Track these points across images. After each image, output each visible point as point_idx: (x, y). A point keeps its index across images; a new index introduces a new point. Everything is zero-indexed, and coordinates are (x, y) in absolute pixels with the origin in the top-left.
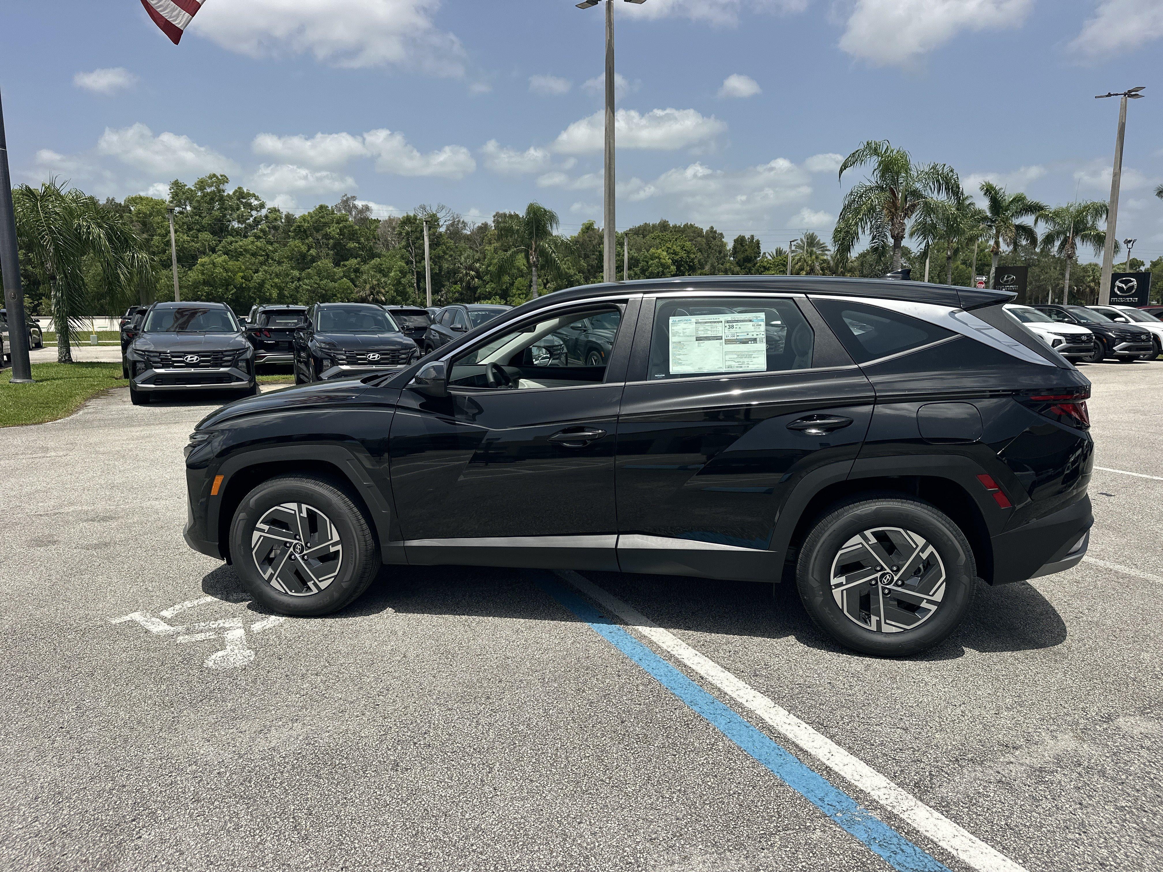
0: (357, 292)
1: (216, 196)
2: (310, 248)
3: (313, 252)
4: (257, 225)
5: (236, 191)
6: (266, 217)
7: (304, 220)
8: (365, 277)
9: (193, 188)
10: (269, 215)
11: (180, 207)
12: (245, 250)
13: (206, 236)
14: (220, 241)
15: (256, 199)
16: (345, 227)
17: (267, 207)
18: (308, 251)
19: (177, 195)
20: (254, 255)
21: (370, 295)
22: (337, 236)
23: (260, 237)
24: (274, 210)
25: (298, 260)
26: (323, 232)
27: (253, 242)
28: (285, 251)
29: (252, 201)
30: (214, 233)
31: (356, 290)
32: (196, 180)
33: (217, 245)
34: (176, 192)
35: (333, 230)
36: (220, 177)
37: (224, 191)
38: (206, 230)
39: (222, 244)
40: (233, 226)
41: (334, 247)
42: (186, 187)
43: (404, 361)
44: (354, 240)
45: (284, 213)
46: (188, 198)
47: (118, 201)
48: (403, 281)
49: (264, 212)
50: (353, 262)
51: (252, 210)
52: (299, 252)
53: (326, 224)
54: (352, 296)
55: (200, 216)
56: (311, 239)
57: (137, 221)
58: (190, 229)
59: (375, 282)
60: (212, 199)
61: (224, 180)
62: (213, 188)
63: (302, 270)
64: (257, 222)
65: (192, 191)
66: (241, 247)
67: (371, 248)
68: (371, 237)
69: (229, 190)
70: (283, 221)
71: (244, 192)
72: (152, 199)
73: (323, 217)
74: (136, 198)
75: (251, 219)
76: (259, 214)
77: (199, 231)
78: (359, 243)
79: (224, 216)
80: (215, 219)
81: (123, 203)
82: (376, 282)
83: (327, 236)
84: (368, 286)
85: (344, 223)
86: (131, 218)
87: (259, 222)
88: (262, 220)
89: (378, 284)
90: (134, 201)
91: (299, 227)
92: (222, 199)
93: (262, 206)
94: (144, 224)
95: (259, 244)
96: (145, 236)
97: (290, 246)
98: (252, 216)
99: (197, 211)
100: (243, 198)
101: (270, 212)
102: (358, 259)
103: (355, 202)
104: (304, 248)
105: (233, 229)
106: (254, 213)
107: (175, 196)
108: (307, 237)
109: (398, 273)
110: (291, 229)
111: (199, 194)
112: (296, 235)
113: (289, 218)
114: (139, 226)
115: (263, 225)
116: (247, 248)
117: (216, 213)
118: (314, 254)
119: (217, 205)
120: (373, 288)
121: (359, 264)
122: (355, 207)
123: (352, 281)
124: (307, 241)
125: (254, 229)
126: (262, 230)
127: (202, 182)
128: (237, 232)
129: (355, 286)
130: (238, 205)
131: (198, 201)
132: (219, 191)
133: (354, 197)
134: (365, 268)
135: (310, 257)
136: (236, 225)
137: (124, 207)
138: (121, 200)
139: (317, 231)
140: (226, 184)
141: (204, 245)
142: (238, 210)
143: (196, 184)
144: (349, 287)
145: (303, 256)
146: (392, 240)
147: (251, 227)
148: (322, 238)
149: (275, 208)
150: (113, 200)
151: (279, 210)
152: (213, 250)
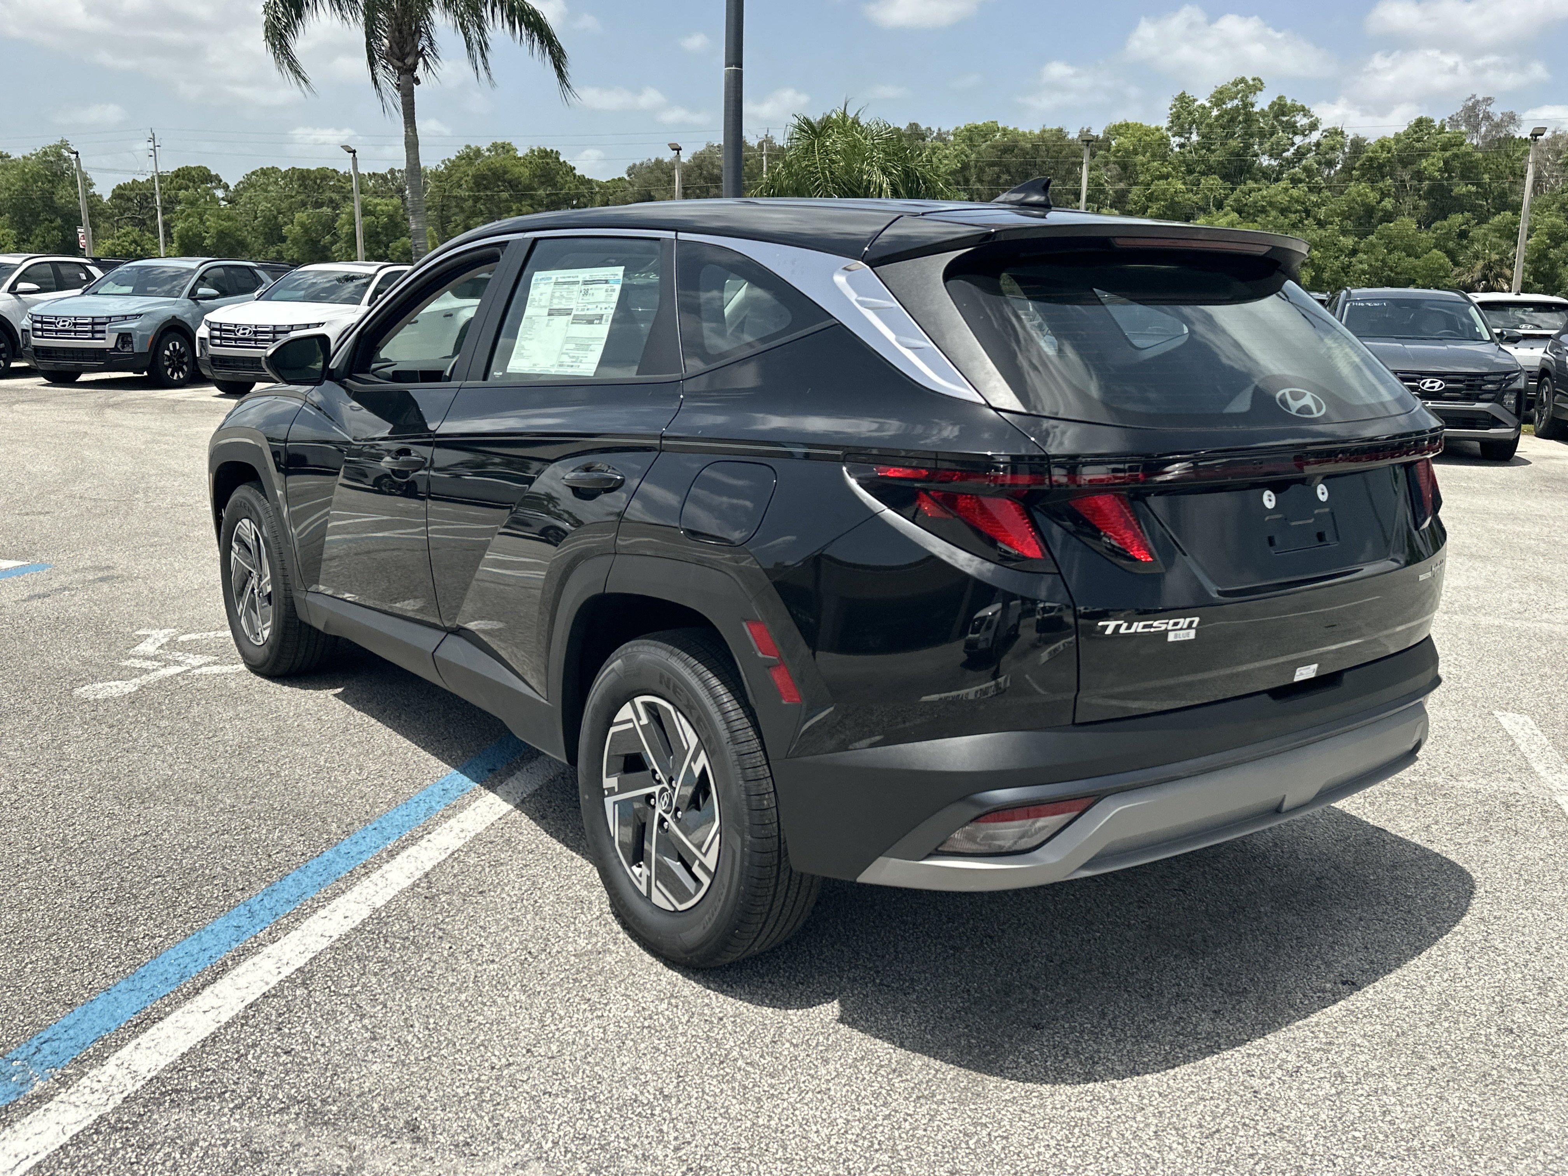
0: (1457, 276)
1: (1239, 114)
2: (1384, 195)
3: (1388, 204)
4: (1300, 160)
5: (1273, 104)
6: (1318, 144)
7: (1382, 146)
8: (1477, 247)
9: (1208, 105)
10: (1323, 141)
11: (1181, 136)
12: (1271, 204)
13: (1214, 181)
14: (1233, 190)
15: (1305, 115)
16: (1456, 156)
17: (1321, 128)
18: (1379, 203)
19: (1178, 117)
20: (1284, 211)
21: (1480, 281)
22: (1437, 174)
23: (1301, 181)
24: (1335, 132)
25: (1360, 218)
26: (1415, 167)
27: (1286, 190)
28: (1340, 204)
29: (1298, 118)
30: (1225, 177)
31: (1457, 270)
32: (1212, 90)
33: (1227, 196)
34: (1178, 112)
35: (1431, 164)
36: (1251, 82)
37: (1253, 106)
38: (1215, 173)
39: (1233, 197)
40: (1261, 164)
41: (1431, 192)
42: (1197, 103)
43: (1490, 396)
44: (1469, 178)
45: (1351, 137)
46: (1194, 121)
47: (1094, 133)
48: (1553, 253)
49: (1315, 136)
50: (1457, 220)
51: (1295, 133)
52: (1364, 204)
53: (1424, 153)
54: (1446, 281)
55: (1209, 150)
56: (1389, 181)
57: (1115, 162)
58: (1190, 172)
59: (1495, 257)
60: (1232, 120)
61: (1257, 86)
62: (1236, 102)
63: (1363, 235)
64: (1301, 154)
65: (1204, 108)
66: (1263, 197)
67: (1503, 194)
68: (1508, 171)
69: (1262, 102)
70: (1347, 150)
71: (1285, 105)
72: (1141, 125)
73: (1418, 140)
74: (1121, 126)
75: (1292, 150)
76: (1307, 141)
77: (1203, 174)
78: (1478, 185)
79: (1248, 146)
80: (1232, 154)
81: (1101, 136)
82: (1497, 257)
83: (1419, 176)
84: (1480, 264)
85: (1455, 150)
86: (1106, 157)
87: (1304, 154)
88: (1309, 150)
89: (1501, 260)
90: (1118, 130)
91: (1371, 159)
92: (1249, 119)
93: (1313, 127)
94: (1124, 167)
95: (1295, 192)
96: (1122, 185)
97: (1349, 194)
98: (1293, 144)
99: (1206, 144)
100: (1284, 115)
101: (1326, 137)
102: (1466, 214)
103: (1489, 109)
104: (1373, 197)
105: (1261, 169)
106: (1298, 140)
107: (1176, 118)
108: (1383, 177)
109: (1545, 238)
110: (1357, 165)
111: (1215, 113)
112: (1363, 175)
113: (1358, 145)
114: (1115, 170)
115: (1310, 160)
116: (1273, 200)
117: (1235, 143)
118: (1389, 207)
119: (1239, 130)
120: (1489, 267)
121: (1467, 222)
122: (1488, 117)
123: (1452, 255)
124: (1381, 185)
125: (1294, 167)
126: (1306, 169)
127: (1221, 93)
128: (1264, 173)
129: (1457, 264)
130: (1273, 127)
131: (1209, 126)
132: (1245, 106)
133: (1489, 99)
134: (1477, 232)
135: (1381, 214)
136: (1265, 161)
137: (1103, 141)
138: (1098, 131)
139: (1405, 163)
140: (1258, 93)
141: (1207, 197)
142: (1272, 135)
143: (1212, 96)
144: (1442, 267)
145: (1370, 211)
146: (1551, 176)
147: (1290, 163)
148: (1412, 178)
149: (1336, 129)
150: (1088, 131)
151: (1342, 132)
152: (1219, 206)
